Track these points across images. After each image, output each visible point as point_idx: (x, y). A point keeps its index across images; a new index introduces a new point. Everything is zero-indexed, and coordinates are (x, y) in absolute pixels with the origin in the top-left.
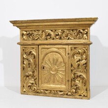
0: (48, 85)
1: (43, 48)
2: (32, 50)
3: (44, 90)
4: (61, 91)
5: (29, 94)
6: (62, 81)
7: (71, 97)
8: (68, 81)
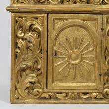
0: (65, 85)
1: (56, 19)
2: (33, 22)
3: (54, 93)
4: (85, 93)
5: (28, 103)
6: (89, 76)
7: (103, 101)
8: (100, 75)
